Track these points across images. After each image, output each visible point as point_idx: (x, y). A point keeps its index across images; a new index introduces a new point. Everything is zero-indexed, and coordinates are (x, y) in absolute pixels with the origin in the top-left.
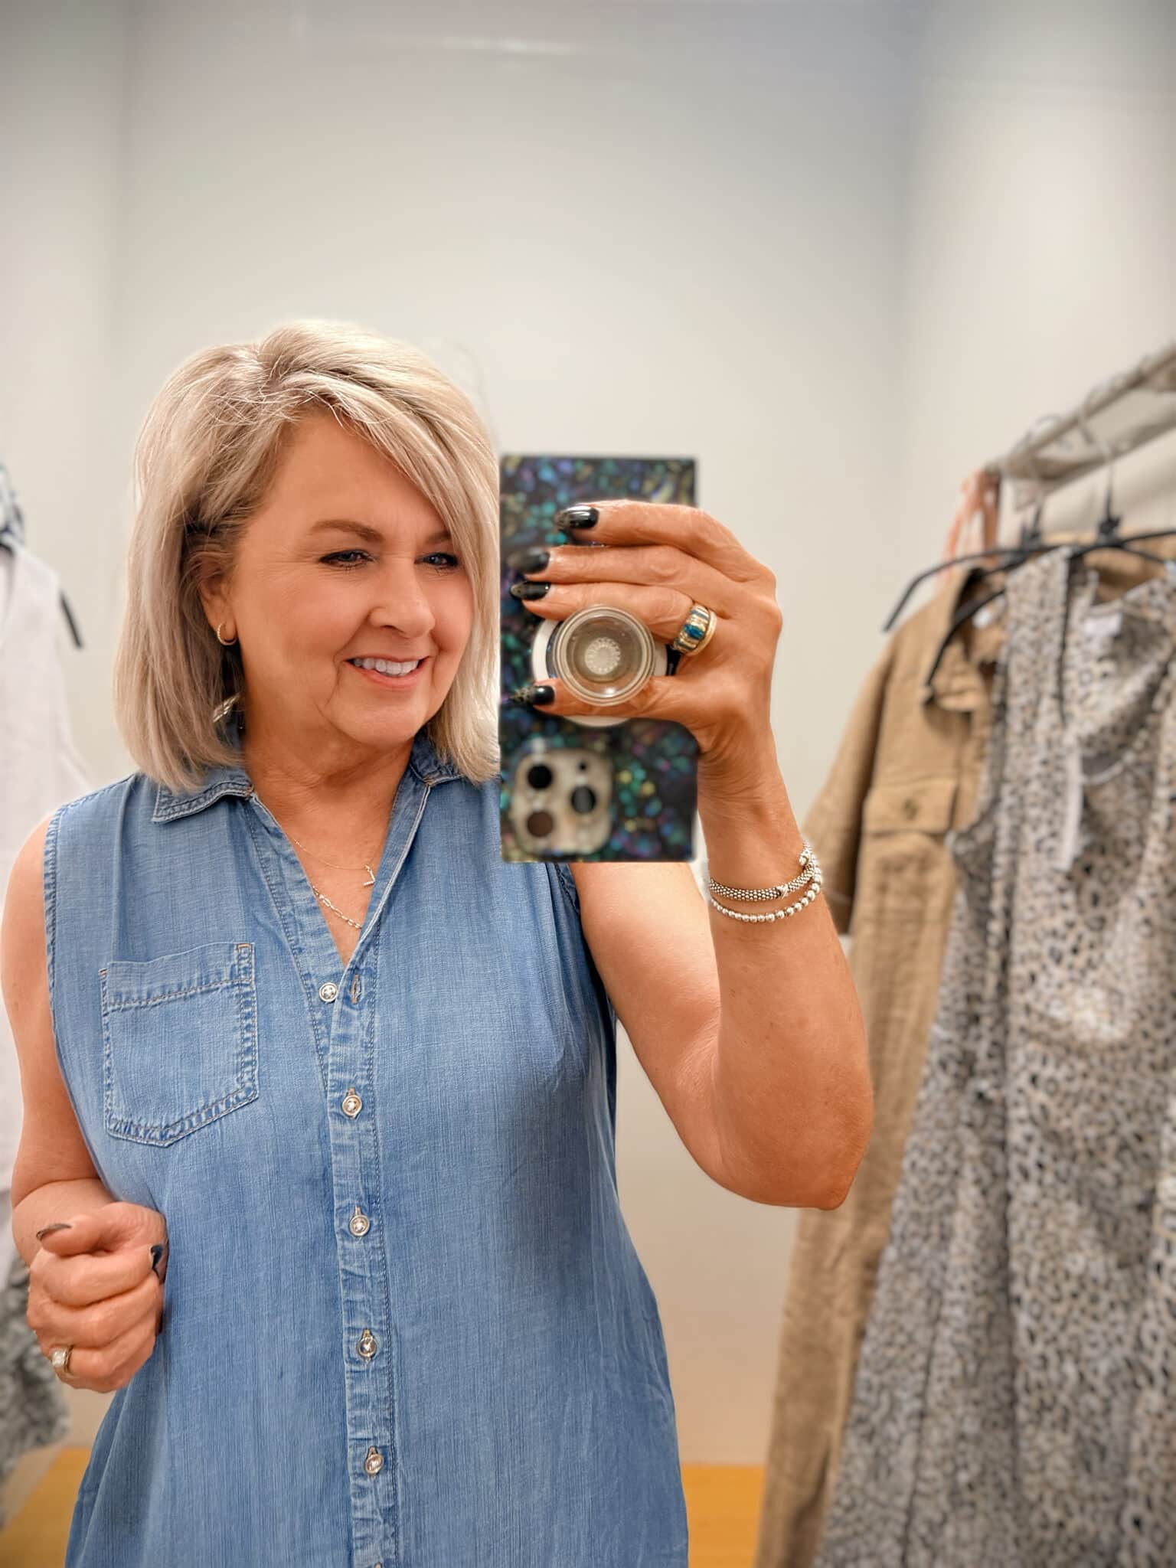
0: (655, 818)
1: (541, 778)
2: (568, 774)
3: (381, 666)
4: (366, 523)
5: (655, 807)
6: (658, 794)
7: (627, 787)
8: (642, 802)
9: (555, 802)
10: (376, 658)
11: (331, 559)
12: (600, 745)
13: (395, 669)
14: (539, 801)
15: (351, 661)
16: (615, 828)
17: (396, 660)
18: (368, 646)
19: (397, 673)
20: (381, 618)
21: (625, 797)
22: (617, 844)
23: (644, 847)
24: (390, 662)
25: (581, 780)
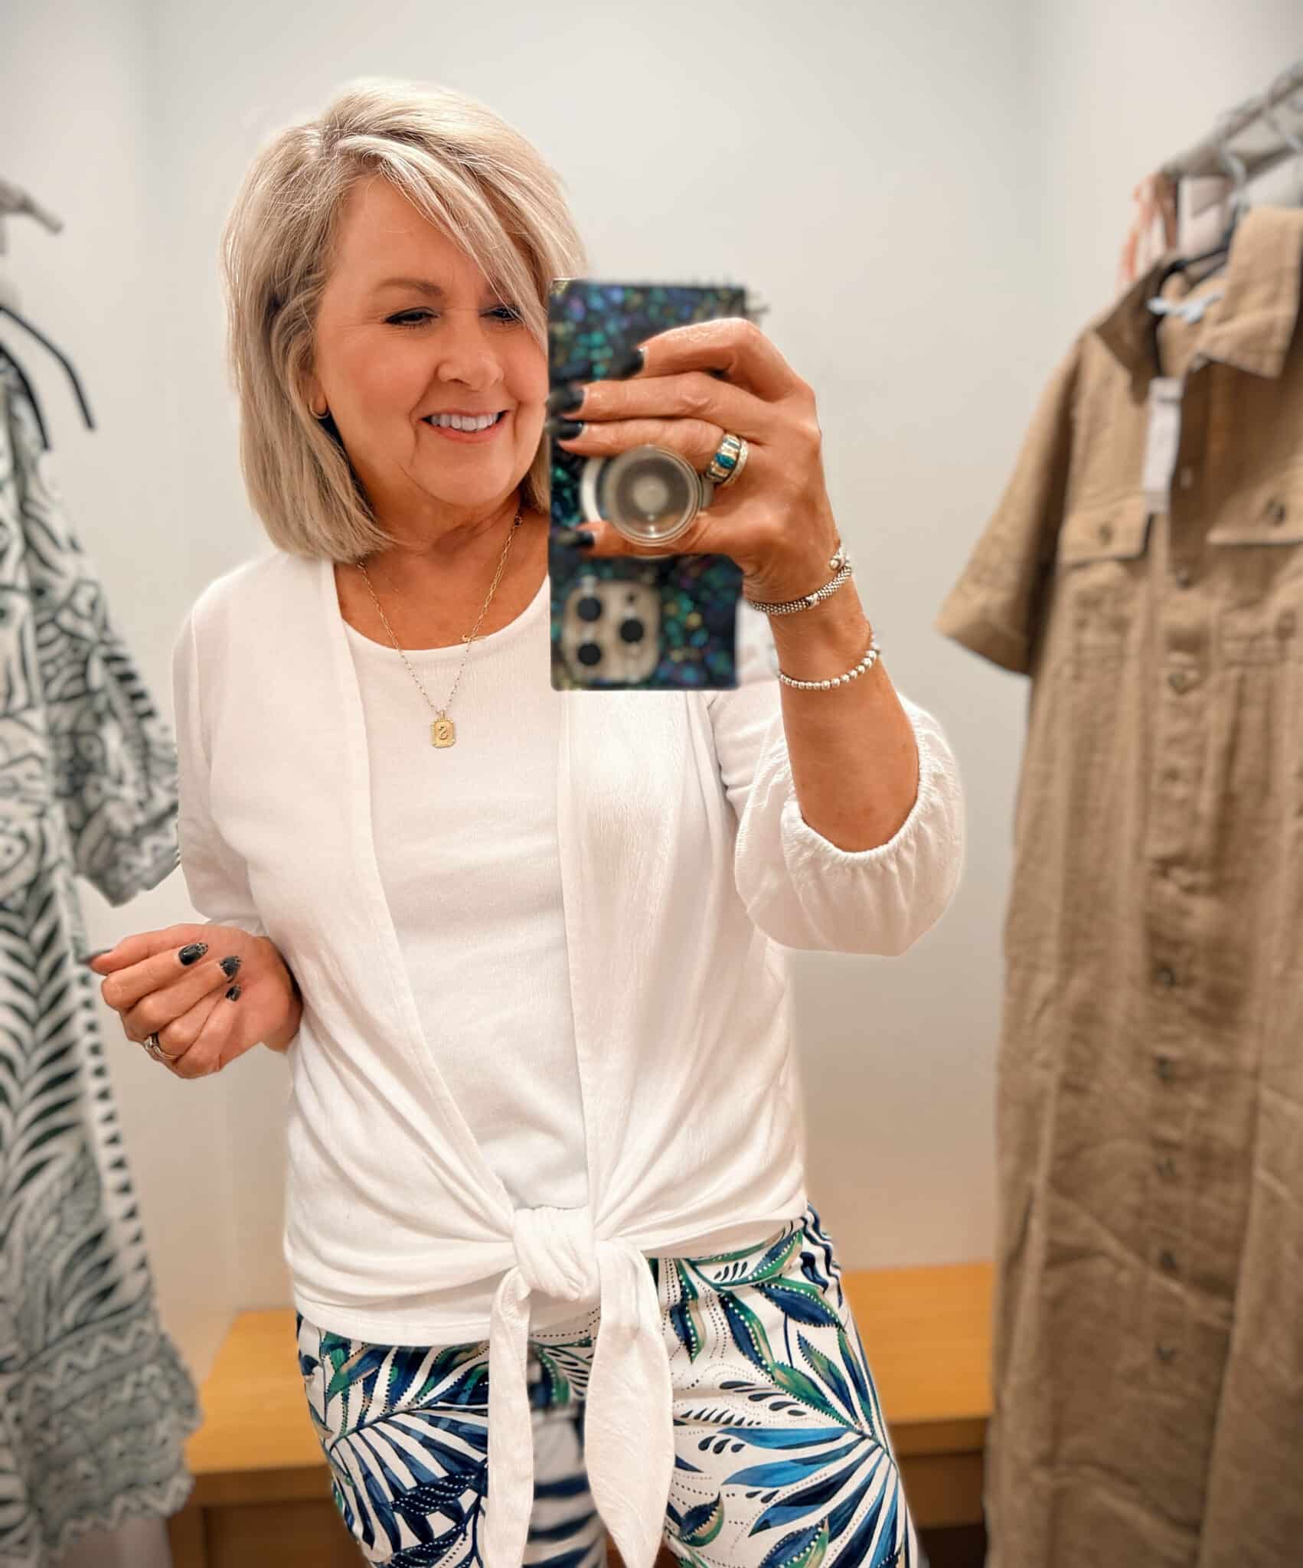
0: (701, 648)
1: (592, 611)
2: (617, 605)
3: (456, 423)
4: (422, 278)
5: (700, 638)
6: (705, 624)
7: (673, 619)
8: (688, 634)
9: (606, 633)
10: (450, 413)
11: (396, 319)
12: (648, 577)
13: (469, 424)
14: (589, 633)
15: (428, 420)
16: (663, 657)
17: (468, 415)
18: (439, 403)
19: (473, 429)
20: (448, 373)
21: (672, 628)
22: (664, 673)
23: (689, 674)
24: (464, 418)
25: (630, 613)
